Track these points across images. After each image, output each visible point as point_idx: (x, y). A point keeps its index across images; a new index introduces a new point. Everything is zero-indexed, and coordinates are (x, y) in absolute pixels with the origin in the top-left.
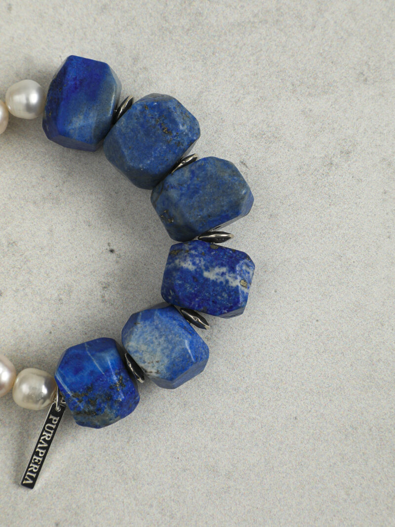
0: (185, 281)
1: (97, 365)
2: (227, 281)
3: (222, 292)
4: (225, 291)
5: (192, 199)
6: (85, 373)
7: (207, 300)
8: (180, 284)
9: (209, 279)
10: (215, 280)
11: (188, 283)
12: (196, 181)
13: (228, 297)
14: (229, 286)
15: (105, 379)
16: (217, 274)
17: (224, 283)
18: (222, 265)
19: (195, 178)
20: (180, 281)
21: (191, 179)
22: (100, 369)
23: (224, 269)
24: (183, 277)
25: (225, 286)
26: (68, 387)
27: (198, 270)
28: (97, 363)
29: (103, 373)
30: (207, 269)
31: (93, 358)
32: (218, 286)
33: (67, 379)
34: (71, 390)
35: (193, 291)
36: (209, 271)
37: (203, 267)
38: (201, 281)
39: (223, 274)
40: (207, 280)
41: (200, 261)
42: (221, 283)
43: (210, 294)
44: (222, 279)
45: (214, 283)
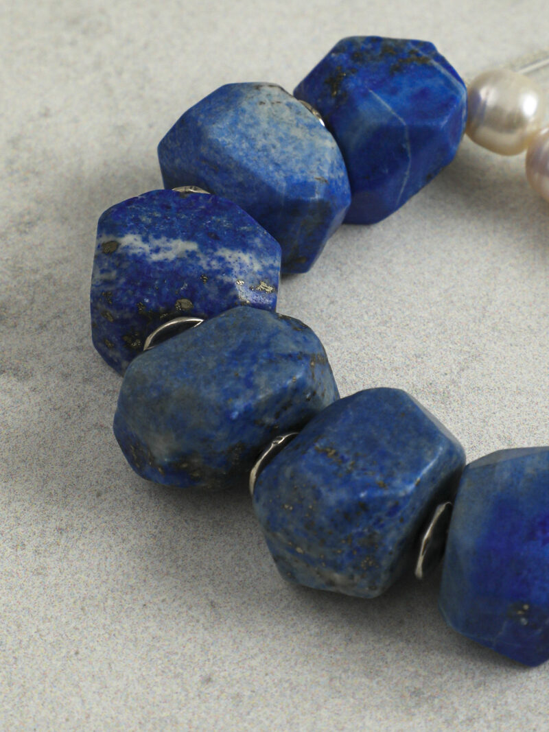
0: (235, 231)
1: (383, 103)
2: (145, 240)
3: (154, 223)
4: (148, 226)
5: (243, 342)
6: (406, 90)
7: (181, 208)
8: (244, 225)
9: (183, 240)
10: (171, 240)
11: (228, 230)
12: (241, 372)
13: (139, 217)
14: (140, 233)
15: (366, 82)
16: (168, 249)
17: (151, 237)
18: (161, 264)
19: (243, 375)
20: (244, 231)
21: (251, 374)
22: (378, 98)
23: (155, 257)
24: (239, 236)
25: (148, 233)
26: (439, 72)
27: (210, 251)
28: (385, 107)
29: (371, 91)
30: (192, 255)
31: (394, 113)
32: (163, 232)
33: (442, 82)
34: (432, 68)
35: (214, 218)
36: (187, 251)
37: (200, 255)
38: (200, 235)
39: (157, 250)
40: (189, 238)
41: (209, 265)
42: (157, 237)
43: (178, 218)
44: (157, 243)
45: (172, 235)
